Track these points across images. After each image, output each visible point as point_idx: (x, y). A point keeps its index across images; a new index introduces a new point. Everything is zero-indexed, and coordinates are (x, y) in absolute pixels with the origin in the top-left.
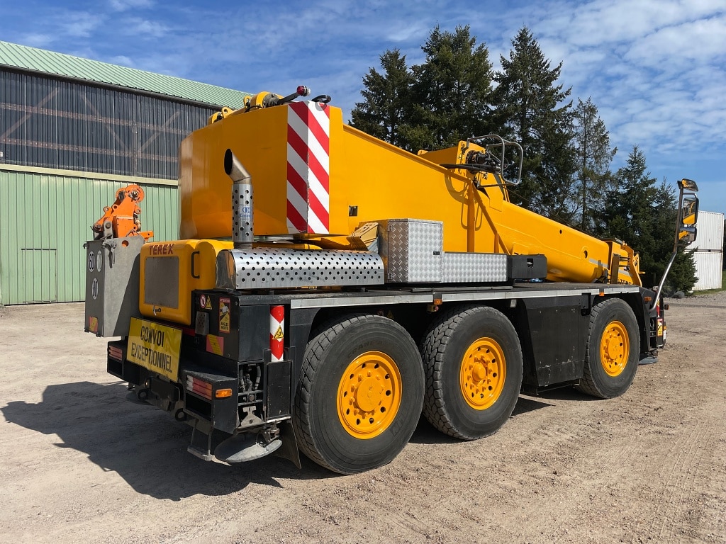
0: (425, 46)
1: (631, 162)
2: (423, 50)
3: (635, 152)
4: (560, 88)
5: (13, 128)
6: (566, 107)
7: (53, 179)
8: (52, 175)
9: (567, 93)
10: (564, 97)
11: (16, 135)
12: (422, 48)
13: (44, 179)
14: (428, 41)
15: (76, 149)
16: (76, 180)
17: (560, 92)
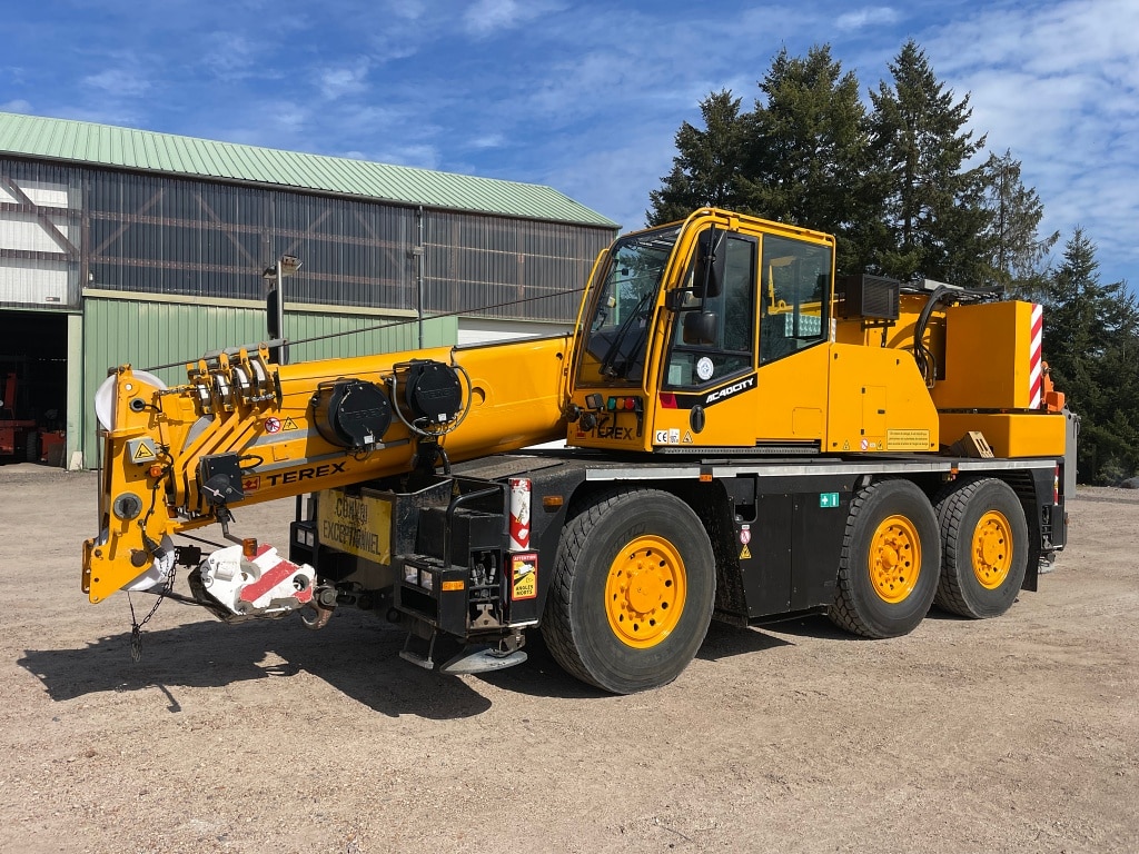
0: (764, 82)
1: (1071, 257)
2: (761, 89)
3: (1077, 240)
4: (969, 137)
5: (106, 244)
6: (982, 167)
7: (154, 307)
8: (152, 302)
9: (979, 144)
10: (974, 152)
11: (109, 252)
12: (760, 85)
13: (144, 307)
14: (768, 75)
15: (186, 267)
16: (185, 308)
17: (967, 142)
